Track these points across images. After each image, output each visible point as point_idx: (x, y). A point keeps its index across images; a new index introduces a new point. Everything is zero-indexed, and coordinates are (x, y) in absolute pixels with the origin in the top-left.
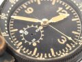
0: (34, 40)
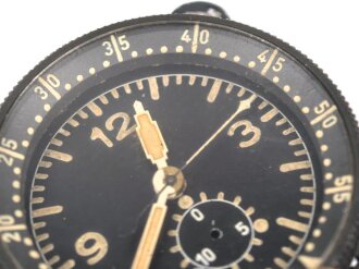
0: (239, 227)
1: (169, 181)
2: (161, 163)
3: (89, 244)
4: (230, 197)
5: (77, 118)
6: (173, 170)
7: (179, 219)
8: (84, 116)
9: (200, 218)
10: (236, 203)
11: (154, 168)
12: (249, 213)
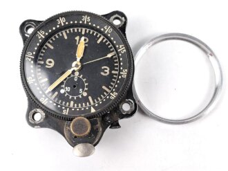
1: (77, 66)
2: (78, 59)
3: (50, 62)
4: (86, 82)
5: (78, 30)
6: (79, 64)
7: (72, 76)
8: (80, 31)
9: (76, 80)
10: (84, 80)
11: (76, 60)
12: (86, 89)
